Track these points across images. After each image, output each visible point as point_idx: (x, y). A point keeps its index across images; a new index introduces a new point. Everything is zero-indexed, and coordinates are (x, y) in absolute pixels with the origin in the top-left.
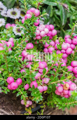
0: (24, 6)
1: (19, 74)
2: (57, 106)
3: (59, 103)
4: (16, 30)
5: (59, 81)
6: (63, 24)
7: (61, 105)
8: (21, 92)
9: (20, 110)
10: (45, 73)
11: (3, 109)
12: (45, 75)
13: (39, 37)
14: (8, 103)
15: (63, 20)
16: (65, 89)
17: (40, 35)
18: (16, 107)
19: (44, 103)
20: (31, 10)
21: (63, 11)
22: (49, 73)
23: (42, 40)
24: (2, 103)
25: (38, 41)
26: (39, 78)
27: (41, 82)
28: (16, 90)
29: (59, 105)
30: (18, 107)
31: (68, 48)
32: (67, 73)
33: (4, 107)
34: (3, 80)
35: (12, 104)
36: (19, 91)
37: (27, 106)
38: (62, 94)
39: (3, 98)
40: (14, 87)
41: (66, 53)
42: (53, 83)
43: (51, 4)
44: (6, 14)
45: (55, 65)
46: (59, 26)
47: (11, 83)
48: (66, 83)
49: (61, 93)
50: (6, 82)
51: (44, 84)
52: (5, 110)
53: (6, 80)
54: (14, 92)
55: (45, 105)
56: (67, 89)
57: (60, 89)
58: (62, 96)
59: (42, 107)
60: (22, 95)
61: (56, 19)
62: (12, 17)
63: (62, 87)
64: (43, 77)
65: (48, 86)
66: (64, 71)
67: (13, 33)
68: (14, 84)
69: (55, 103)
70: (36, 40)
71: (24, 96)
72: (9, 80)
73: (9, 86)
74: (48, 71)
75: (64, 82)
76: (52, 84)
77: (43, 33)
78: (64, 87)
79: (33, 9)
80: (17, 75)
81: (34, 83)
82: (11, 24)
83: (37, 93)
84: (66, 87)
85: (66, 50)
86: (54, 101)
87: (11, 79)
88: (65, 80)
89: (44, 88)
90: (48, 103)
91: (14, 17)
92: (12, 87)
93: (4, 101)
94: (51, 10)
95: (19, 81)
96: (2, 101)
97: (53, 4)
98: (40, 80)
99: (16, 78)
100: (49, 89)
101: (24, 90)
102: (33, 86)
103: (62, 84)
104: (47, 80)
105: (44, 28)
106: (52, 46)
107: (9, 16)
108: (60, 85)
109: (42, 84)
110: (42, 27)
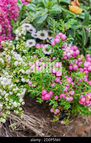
0: (53, 31)
1: (50, 87)
2: (80, 113)
3: (82, 111)
4: (45, 50)
5: (82, 93)
6: (85, 44)
7: (84, 112)
8: (52, 102)
9: (49, 117)
10: (71, 87)
11: (35, 116)
12: (71, 88)
13: (66, 58)
14: (38, 111)
15: (85, 41)
16: (87, 99)
17: (66, 56)
18: (45, 115)
19: (69, 111)
20: (59, 35)
21: (85, 33)
22: (74, 87)
23: (68, 60)
24: (34, 111)
25: (65, 60)
26: (67, 91)
27: (68, 94)
28: (48, 100)
29: (82, 112)
30: (47, 115)
31: (89, 66)
32: (88, 87)
33: (35, 114)
34: (38, 92)
35: (42, 112)
36: (51, 101)
37: (56, 113)
38: (85, 103)
39: (34, 107)
40: (47, 98)
41: (87, 70)
42: (78, 94)
43: (75, 27)
44: (36, 35)
45: (79, 81)
46: (81, 44)
47: (45, 95)
48: (88, 95)
49: (83, 103)
50: (41, 94)
51: (70, 95)
52: (36, 117)
53: (40, 92)
54: (47, 102)
55: (69, 113)
56: (89, 99)
57: (83, 100)
58: (84, 105)
59: (67, 114)
60: (53, 104)
61: (78, 39)
62: (41, 38)
63: (84, 98)
64: (69, 90)
65: (73, 97)
66: (86, 85)
67: (43, 52)
68: (47, 96)
69: (79, 111)
70: (63, 59)
71: (55, 105)
72: (43, 93)
73: (43, 97)
74: (74, 85)
75: (86, 94)
76: (76, 96)
77: (69, 54)
78: (87, 98)
79: (60, 34)
80: (49, 88)
81: (63, 95)
82: (41, 44)
83: (66, 102)
84: (88, 98)
85: (87, 68)
86: (78, 109)
87: (45, 92)
88: (87, 92)
89: (71, 98)
90: (72, 112)
91: (42, 38)
92: (45, 98)
93: (35, 109)
94: (75, 32)
95: (51, 93)
96: (34, 110)
97: (76, 27)
98: (67, 93)
99: (48, 91)
100: (74, 100)
101: (55, 101)
102: (62, 97)
103: (85, 96)
104: (72, 92)
105: (70, 50)
106: (76, 64)
107: (39, 38)
108: (83, 96)
109: (68, 96)
110: (68, 50)
